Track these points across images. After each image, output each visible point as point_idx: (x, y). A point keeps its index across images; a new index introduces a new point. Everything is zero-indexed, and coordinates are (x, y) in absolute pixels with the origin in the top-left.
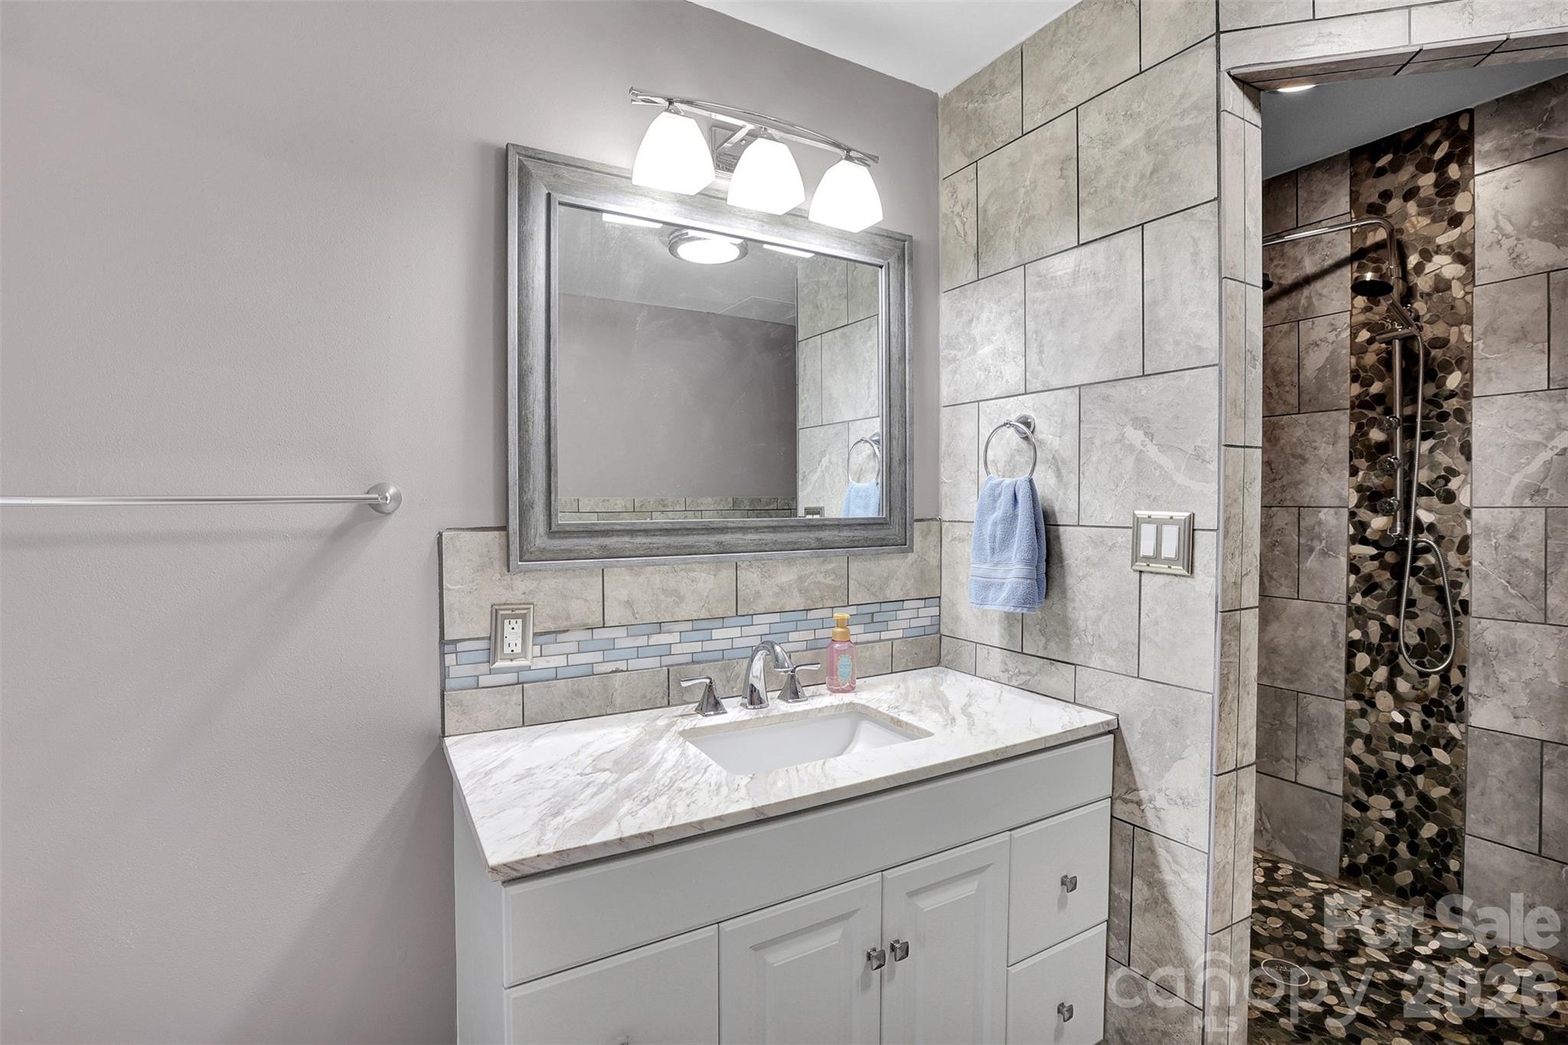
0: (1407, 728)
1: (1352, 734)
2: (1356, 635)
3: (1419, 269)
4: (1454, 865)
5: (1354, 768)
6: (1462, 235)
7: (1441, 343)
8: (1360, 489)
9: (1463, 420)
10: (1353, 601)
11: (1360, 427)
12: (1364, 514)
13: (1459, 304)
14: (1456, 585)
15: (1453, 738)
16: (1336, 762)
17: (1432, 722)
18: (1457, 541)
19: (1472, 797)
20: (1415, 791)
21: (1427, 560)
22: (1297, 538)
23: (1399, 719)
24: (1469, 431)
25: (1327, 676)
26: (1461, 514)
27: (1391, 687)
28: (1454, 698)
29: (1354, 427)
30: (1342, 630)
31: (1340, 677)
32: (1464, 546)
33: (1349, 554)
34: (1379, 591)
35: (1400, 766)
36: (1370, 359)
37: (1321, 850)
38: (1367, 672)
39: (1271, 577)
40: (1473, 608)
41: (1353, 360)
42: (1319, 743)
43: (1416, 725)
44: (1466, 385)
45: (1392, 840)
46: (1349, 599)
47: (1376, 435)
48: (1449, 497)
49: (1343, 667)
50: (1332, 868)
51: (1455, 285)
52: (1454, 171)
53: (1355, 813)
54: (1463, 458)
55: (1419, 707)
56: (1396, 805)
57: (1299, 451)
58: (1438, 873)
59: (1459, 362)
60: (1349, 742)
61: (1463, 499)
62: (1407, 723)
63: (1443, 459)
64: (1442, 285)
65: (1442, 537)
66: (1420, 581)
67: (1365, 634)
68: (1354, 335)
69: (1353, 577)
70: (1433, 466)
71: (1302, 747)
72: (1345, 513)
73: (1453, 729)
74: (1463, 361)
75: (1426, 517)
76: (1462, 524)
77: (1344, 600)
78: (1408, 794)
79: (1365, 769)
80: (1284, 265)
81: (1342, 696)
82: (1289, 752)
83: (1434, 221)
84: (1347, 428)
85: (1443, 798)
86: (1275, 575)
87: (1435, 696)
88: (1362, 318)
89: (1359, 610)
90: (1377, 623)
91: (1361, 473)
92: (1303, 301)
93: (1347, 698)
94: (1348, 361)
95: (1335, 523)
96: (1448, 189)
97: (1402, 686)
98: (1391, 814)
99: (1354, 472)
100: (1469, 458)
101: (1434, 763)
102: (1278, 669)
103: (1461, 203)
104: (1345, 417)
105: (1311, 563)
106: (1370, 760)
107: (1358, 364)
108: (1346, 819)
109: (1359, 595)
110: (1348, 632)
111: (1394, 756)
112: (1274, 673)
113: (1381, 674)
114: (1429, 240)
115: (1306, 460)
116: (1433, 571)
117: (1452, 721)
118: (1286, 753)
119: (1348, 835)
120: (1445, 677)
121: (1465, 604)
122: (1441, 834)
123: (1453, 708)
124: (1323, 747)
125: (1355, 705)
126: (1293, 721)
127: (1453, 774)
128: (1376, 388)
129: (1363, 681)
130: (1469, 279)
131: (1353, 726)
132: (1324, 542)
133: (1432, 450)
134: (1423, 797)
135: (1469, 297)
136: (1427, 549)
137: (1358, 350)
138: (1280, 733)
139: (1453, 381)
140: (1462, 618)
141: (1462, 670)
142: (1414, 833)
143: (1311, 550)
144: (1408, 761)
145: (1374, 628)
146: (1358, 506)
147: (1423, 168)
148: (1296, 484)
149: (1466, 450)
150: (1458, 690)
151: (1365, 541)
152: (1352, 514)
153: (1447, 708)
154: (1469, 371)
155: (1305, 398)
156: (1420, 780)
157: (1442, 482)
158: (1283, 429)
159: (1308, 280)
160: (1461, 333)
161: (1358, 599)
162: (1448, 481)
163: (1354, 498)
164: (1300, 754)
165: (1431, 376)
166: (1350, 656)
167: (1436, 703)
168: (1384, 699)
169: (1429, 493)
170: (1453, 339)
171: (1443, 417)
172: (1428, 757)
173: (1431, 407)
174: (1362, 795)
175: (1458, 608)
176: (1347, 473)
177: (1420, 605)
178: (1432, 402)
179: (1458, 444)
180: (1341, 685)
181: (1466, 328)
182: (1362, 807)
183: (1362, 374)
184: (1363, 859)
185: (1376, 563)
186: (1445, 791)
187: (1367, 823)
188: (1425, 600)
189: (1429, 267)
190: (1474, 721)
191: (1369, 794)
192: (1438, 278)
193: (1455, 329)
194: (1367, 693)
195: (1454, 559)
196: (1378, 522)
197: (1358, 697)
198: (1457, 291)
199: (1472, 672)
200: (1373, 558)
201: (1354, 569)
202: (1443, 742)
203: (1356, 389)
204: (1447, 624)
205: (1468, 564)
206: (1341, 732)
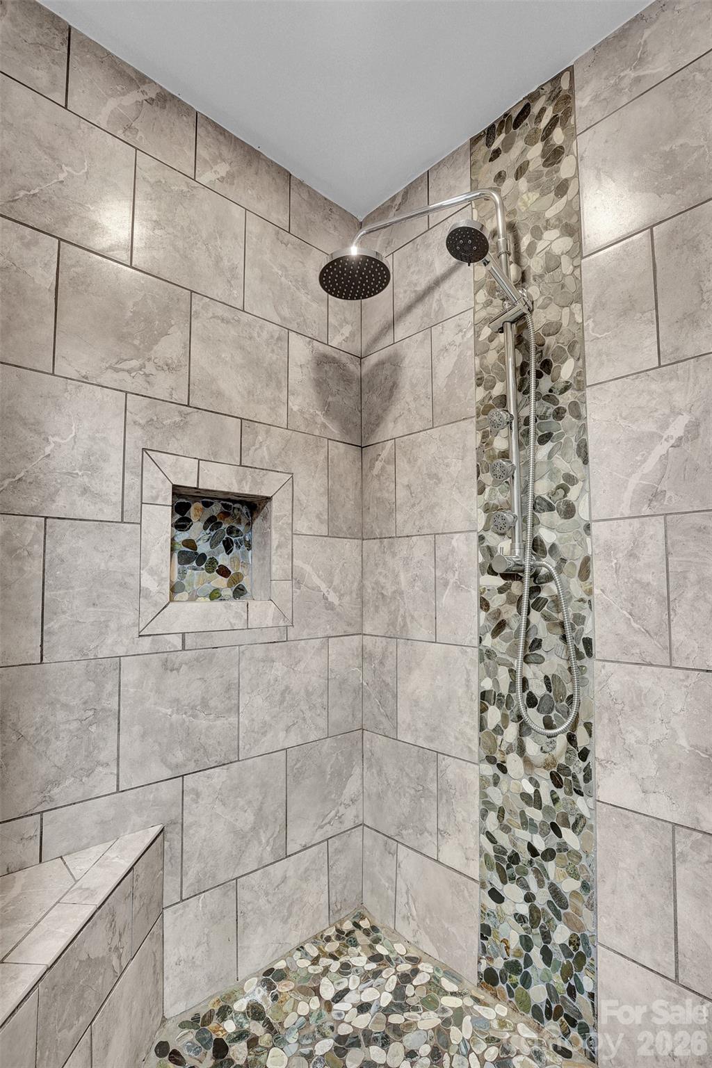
0: (535, 801)
1: (487, 806)
2: (488, 684)
3: (532, 247)
4: (587, 983)
5: (489, 848)
6: (569, 203)
7: (553, 329)
8: (487, 509)
9: (579, 417)
10: (484, 643)
11: (485, 436)
12: (492, 539)
13: (569, 282)
14: (579, 619)
15: (582, 816)
16: (474, 841)
17: (560, 793)
18: (578, 564)
19: (602, 892)
20: (546, 881)
21: (551, 590)
22: (433, 570)
23: (530, 790)
24: (584, 428)
25: (462, 733)
26: (581, 530)
27: (521, 750)
28: (582, 765)
29: (479, 437)
30: (474, 678)
31: (474, 734)
32: (585, 571)
33: (479, 586)
34: (507, 630)
35: (533, 851)
36: (492, 357)
37: (461, 948)
38: (498, 730)
39: (413, 617)
40: (597, 648)
41: (477, 361)
42: (457, 815)
43: (546, 800)
44: (579, 374)
45: (527, 943)
46: (481, 640)
47: (499, 444)
48: (569, 511)
49: (476, 724)
50: (471, 971)
51: (565, 261)
52: (558, 136)
53: (491, 905)
54: (580, 461)
55: (547, 774)
56: (529, 898)
57: (434, 470)
58: (572, 991)
59: (572, 346)
60: (484, 815)
61: (582, 512)
62: (537, 792)
63: (563, 465)
64: (552, 264)
65: (564, 560)
66: (546, 618)
67: (496, 682)
68: (477, 334)
69: (483, 614)
70: (552, 474)
71: (443, 819)
72: (475, 537)
73: (582, 804)
74: (574, 347)
75: (548, 537)
76: (582, 543)
77: (476, 642)
78: (540, 884)
79: (500, 851)
80: (419, 271)
81: (476, 759)
82: (431, 825)
83: (543, 194)
84: (474, 440)
85: (574, 894)
86: (416, 614)
87: (562, 761)
88: (483, 314)
89: (489, 654)
90: (506, 669)
91: (487, 490)
92: (435, 305)
93: (480, 761)
94: (473, 364)
95: (466, 551)
96: (554, 156)
97: (532, 748)
98: (524, 909)
99: (481, 491)
100: (586, 462)
101: (563, 848)
102: (420, 725)
103: (566, 168)
104: (471, 426)
105: (446, 599)
106: (503, 839)
107: (481, 365)
108: (484, 913)
109: (489, 635)
110: (480, 680)
111: (524, 835)
112: (416, 730)
113: (511, 732)
114: (538, 215)
115: (440, 480)
116: (556, 602)
117: (580, 793)
118: (428, 825)
119: (485, 932)
120: (571, 739)
121: (588, 643)
122: (574, 942)
123: (580, 777)
124: (461, 820)
125: (489, 770)
126: (433, 787)
127: (583, 862)
128: (498, 390)
129: (495, 740)
130: (578, 251)
131: (486, 796)
132: (457, 573)
133: (550, 456)
134: (555, 891)
135: (577, 272)
136: (549, 578)
137: (481, 352)
138: (423, 800)
139: (567, 370)
140: (586, 661)
141: (588, 726)
142: (546, 937)
143: (446, 584)
144: (540, 846)
145: (503, 675)
146: (486, 529)
147: (530, 141)
148: (431, 508)
149: (583, 452)
150: (584, 755)
151: (492, 572)
152: (481, 538)
153: (574, 777)
154: (581, 358)
155: (438, 409)
156: (551, 866)
157: (561, 492)
158: (420, 446)
159: (437, 283)
160: (572, 314)
161: (488, 641)
162: (566, 490)
163: (481, 519)
164: (441, 827)
165: (546, 366)
166: (483, 710)
167: (564, 769)
168: (514, 763)
169: (550, 508)
170: (565, 322)
171: (559, 414)
172: (558, 840)
173: (548, 404)
174: (498, 885)
175: (582, 649)
176: (475, 490)
177: (545, 646)
178: (549, 398)
179: (575, 445)
180: (475, 746)
181: (576, 307)
182: (497, 897)
183: (485, 376)
184: (499, 964)
185: (504, 596)
186: (576, 885)
187: (501, 918)
188: (550, 640)
189: (541, 246)
190: (602, 794)
191: (504, 882)
192: (549, 255)
193: (566, 310)
194: (498, 756)
195: (576, 587)
196: (504, 545)
197: (491, 760)
198: (566, 267)
199: (596, 729)
200: (501, 590)
201: (484, 605)
202: (572, 820)
203: (481, 393)
204: (570, 669)
205: (590, 592)
206: (476, 805)
